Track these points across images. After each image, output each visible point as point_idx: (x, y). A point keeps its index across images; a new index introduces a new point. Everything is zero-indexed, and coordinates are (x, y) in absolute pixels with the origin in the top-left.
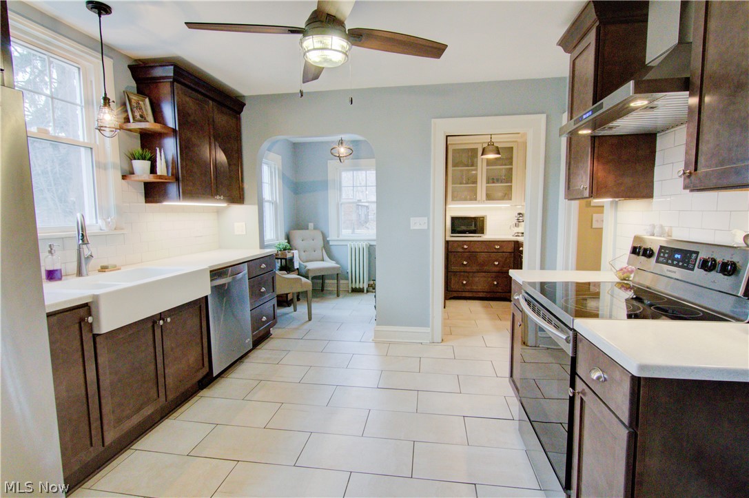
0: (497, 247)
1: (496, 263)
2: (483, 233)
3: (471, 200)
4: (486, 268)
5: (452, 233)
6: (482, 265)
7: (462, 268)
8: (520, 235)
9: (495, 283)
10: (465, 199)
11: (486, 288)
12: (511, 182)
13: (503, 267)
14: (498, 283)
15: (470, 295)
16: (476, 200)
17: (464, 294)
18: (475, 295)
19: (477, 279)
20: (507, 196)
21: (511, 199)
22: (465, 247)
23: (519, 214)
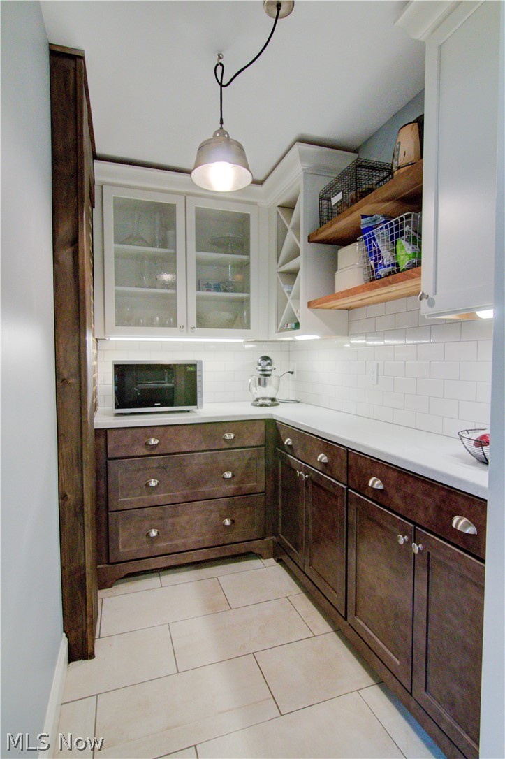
0: (230, 436)
1: (228, 475)
2: (195, 404)
3: (162, 325)
4: (206, 489)
5: (117, 407)
6: (194, 483)
7: (146, 498)
8: (268, 402)
9: (227, 522)
10: (150, 323)
11: (208, 539)
12: (248, 292)
13: (242, 482)
14: (233, 522)
15: (171, 561)
16: (175, 325)
17: (154, 563)
18: (182, 559)
19: (184, 519)
20: (238, 318)
21: (248, 327)
22: (153, 442)
23: (265, 358)
